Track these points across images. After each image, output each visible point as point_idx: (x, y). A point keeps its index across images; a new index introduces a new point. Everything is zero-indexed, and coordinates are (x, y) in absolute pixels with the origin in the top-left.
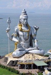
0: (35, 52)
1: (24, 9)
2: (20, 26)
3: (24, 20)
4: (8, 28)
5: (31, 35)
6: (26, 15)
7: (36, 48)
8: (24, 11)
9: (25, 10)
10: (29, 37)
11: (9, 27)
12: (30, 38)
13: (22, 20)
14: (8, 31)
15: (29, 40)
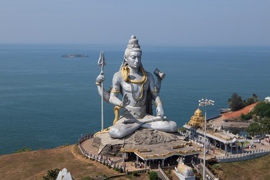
0: (158, 127)
1: (133, 36)
2: (126, 72)
3: (135, 57)
4: (100, 77)
5: (149, 90)
6: (139, 47)
7: (159, 117)
8: (133, 40)
9: (135, 38)
10: (146, 94)
11: (102, 74)
12: (147, 98)
13: (130, 59)
14: (100, 83)
15: (144, 100)
